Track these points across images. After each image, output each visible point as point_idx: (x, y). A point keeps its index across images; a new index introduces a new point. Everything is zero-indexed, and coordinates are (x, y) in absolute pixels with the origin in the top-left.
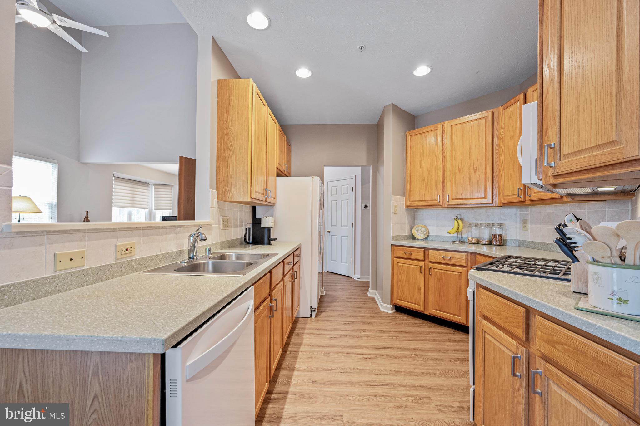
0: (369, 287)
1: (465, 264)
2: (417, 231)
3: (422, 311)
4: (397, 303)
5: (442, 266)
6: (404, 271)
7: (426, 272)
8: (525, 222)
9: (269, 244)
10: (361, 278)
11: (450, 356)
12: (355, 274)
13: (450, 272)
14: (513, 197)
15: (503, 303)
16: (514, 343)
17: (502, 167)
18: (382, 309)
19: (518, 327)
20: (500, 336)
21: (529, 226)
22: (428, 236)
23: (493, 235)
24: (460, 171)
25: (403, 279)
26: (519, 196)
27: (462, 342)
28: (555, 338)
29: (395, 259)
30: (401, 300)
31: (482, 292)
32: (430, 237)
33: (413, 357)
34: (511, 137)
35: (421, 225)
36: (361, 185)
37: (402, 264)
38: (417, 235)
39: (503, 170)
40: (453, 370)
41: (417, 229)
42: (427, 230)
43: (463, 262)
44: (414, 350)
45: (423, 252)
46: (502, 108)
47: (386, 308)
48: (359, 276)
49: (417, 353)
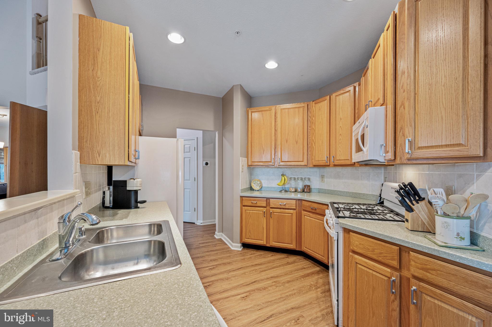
0: (215, 230)
1: (295, 208)
2: (255, 184)
3: (265, 245)
4: (245, 241)
5: (279, 210)
6: (251, 216)
7: (268, 216)
8: (322, 177)
9: (137, 207)
10: (203, 223)
11: (295, 276)
12: (197, 220)
13: (284, 214)
14: (321, 162)
15: (376, 243)
16: (389, 270)
17: (313, 141)
18: (233, 249)
19: (393, 259)
20: (374, 266)
21: (325, 180)
22: (262, 187)
23: (305, 186)
24: (287, 142)
25: (250, 222)
26: (327, 162)
27: (296, 263)
28: (428, 267)
29: (243, 207)
30: (249, 239)
31: (354, 236)
32: (263, 188)
33: (274, 285)
34: (320, 123)
35: (257, 180)
36: (203, 146)
37: (249, 211)
38: (255, 187)
39: (315, 144)
40: (303, 287)
41: (254, 182)
42: (261, 183)
43: (293, 206)
44: (272, 278)
45: (265, 201)
46: (314, 102)
47: (237, 247)
48: (202, 222)
49: (275, 280)
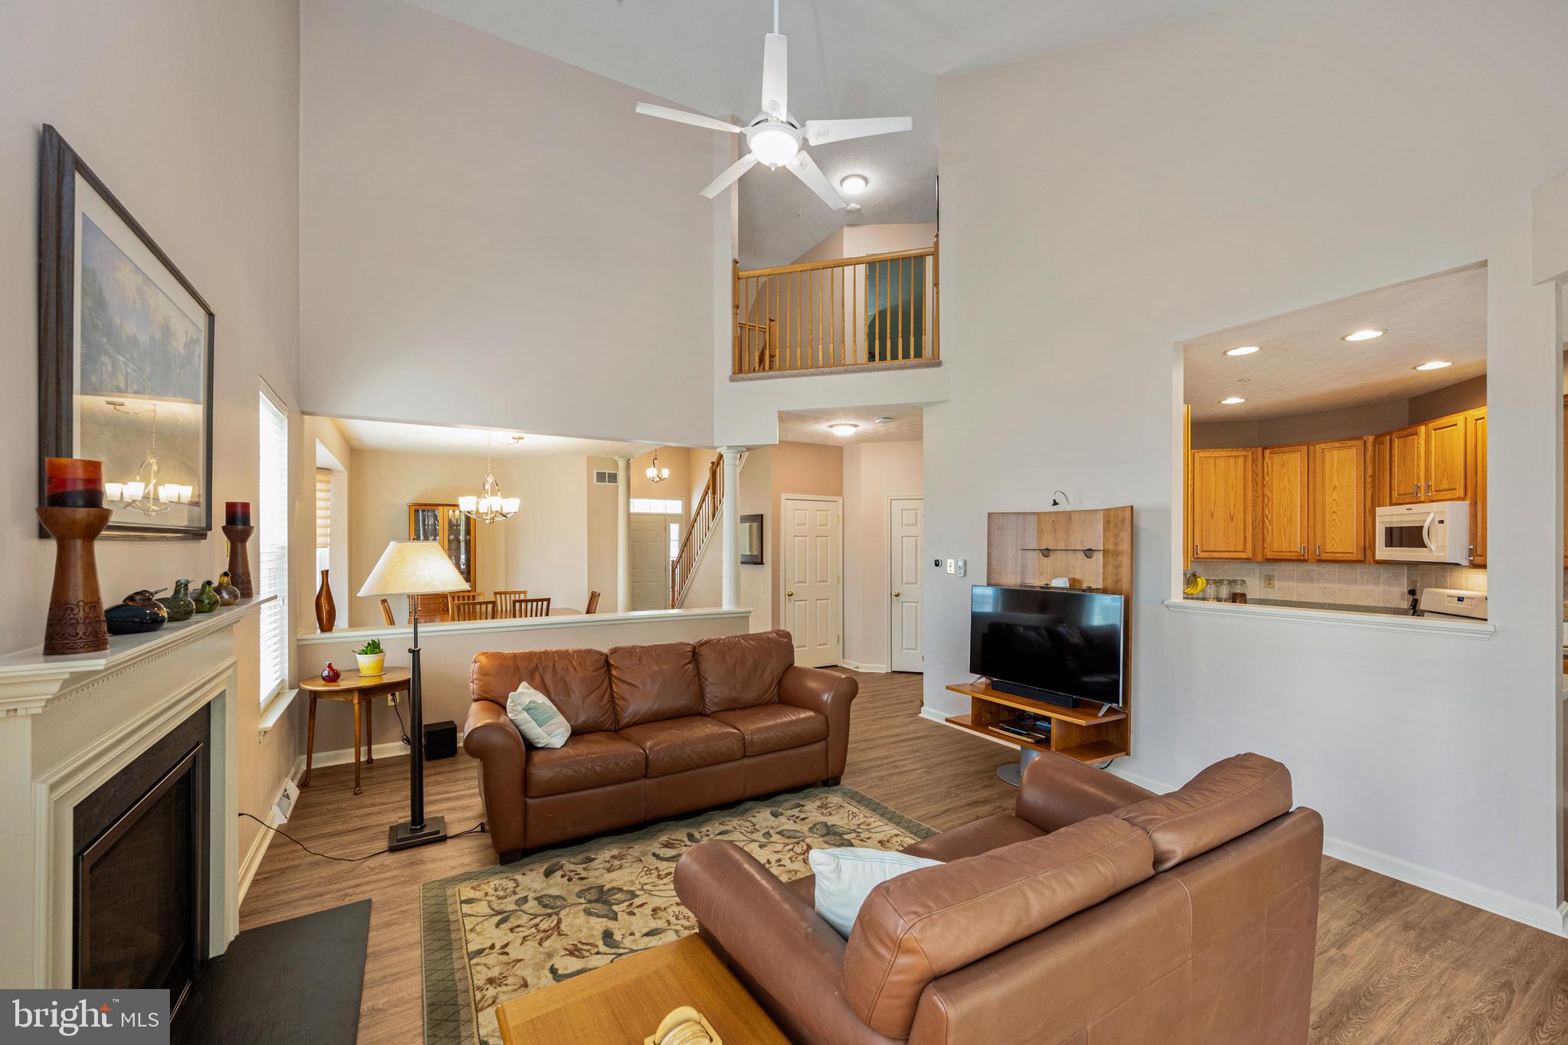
8: (1269, 578)
14: (1290, 553)
17: (1267, 518)
21: (1276, 583)
39: (1271, 522)
46: (1267, 451)
